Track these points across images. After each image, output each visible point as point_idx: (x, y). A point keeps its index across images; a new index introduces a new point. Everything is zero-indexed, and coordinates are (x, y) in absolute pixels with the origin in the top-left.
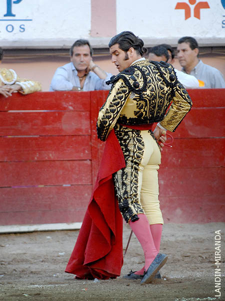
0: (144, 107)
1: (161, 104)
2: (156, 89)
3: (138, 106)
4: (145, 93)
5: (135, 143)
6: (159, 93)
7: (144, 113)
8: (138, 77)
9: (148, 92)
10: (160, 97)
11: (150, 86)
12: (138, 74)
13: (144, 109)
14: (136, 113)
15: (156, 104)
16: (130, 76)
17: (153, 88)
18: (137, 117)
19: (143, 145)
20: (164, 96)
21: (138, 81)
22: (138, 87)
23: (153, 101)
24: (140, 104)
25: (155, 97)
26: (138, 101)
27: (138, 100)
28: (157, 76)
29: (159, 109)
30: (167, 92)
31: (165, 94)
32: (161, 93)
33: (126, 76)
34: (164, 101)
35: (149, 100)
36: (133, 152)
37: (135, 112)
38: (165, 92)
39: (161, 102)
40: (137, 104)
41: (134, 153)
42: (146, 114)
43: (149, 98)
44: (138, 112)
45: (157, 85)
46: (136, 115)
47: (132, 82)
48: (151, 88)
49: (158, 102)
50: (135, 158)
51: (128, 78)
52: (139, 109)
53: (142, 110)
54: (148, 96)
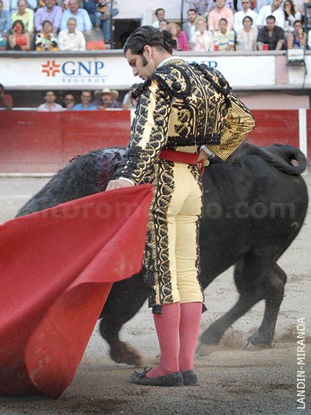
0: (188, 120)
1: (213, 117)
2: (203, 95)
3: (180, 118)
4: (190, 98)
5: (160, 183)
6: (208, 100)
7: (189, 128)
8: (177, 76)
9: (194, 97)
10: (210, 107)
11: (195, 89)
12: (177, 73)
13: (189, 122)
14: (177, 128)
15: (205, 115)
16: (166, 75)
17: (199, 92)
18: (178, 135)
19: (172, 187)
20: (215, 105)
21: (178, 81)
22: (179, 89)
23: (202, 112)
24: (183, 114)
25: (204, 106)
26: (179, 110)
27: (180, 108)
28: (201, 78)
29: (210, 125)
30: (219, 100)
31: (216, 103)
32: (211, 100)
33: (160, 75)
34: (216, 112)
35: (196, 110)
36: (156, 197)
37: (176, 126)
38: (217, 100)
39: (212, 115)
40: (179, 114)
41: (157, 199)
42: (192, 130)
43: (195, 106)
44: (181, 127)
45: (204, 88)
46: (177, 131)
47: (170, 83)
48: (196, 92)
49: (208, 114)
50: (158, 207)
51: (164, 78)
52: (182, 122)
53: (186, 124)
54: (194, 102)
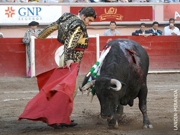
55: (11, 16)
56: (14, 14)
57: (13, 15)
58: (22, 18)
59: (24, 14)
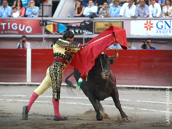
55: (150, 30)
56: (152, 27)
57: (151, 29)
58: (160, 31)
59: (161, 27)
